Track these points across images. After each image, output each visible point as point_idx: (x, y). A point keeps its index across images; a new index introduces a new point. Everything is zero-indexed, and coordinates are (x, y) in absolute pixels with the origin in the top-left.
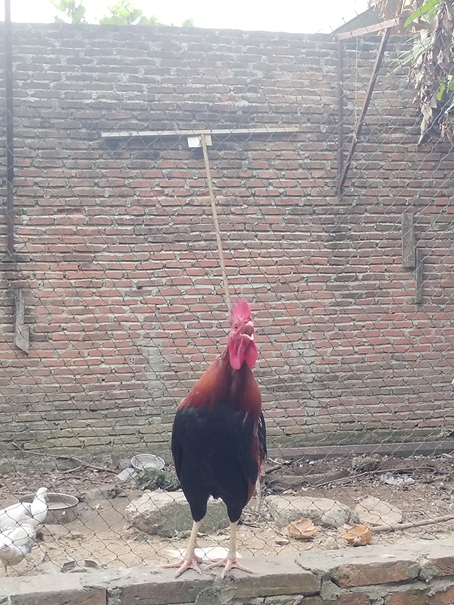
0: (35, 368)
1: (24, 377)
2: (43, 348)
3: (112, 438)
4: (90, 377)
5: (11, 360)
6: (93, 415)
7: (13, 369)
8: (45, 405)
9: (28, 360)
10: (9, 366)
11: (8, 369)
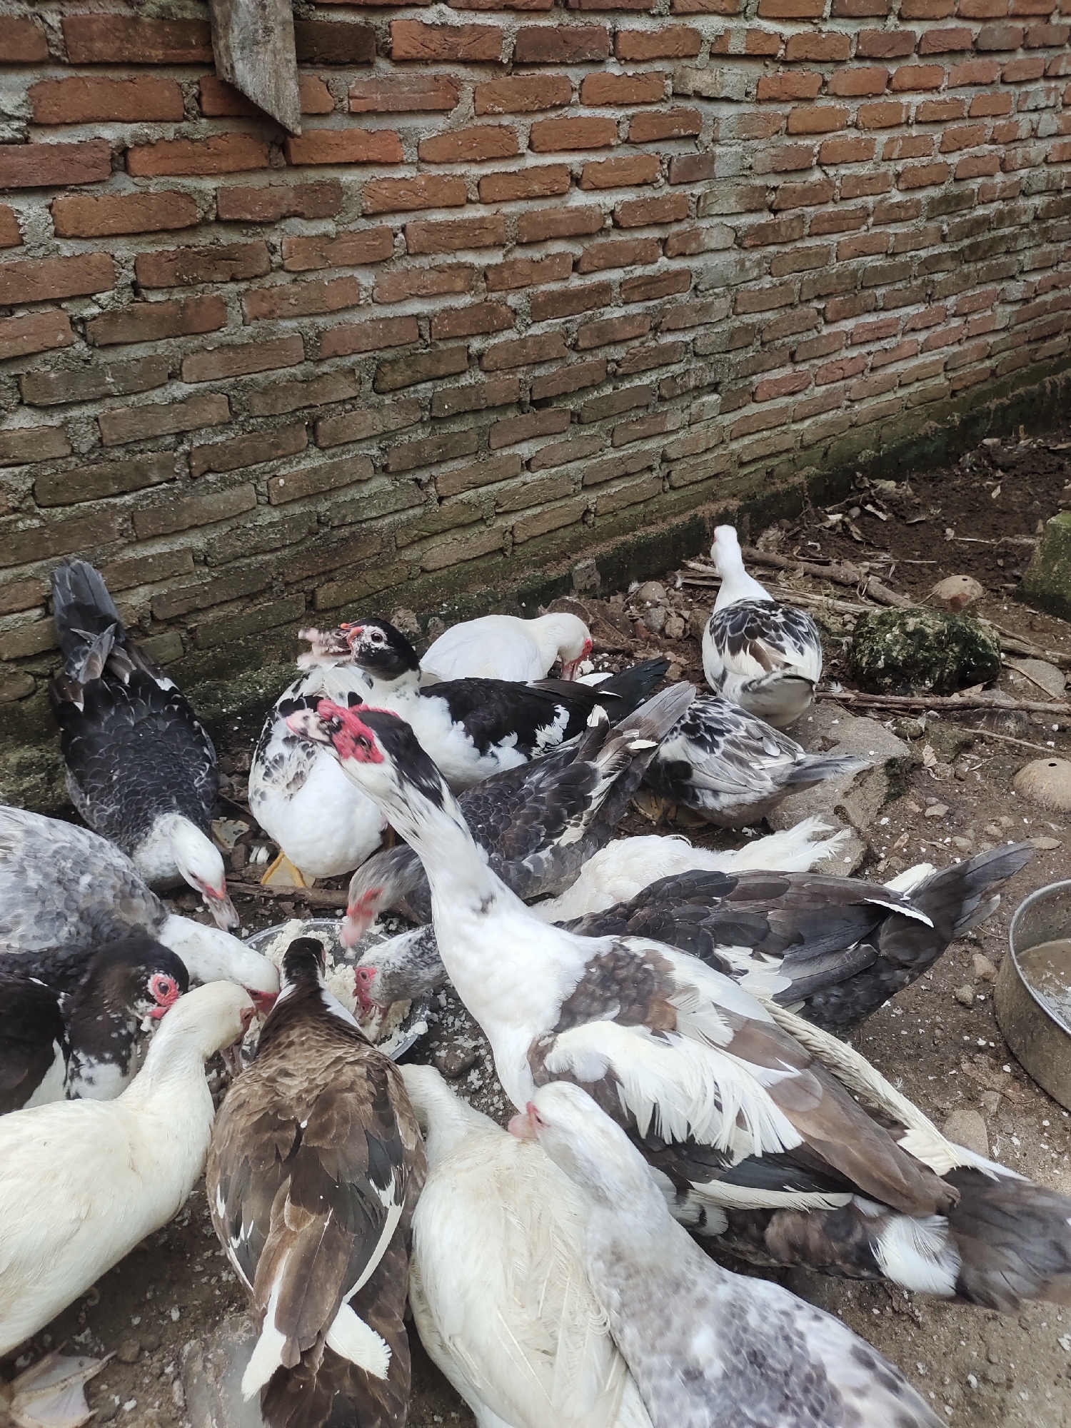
0: (328, 227)
1: (282, 279)
2: (355, 105)
3: (591, 498)
4: (535, 254)
5: (209, 185)
6: (542, 420)
7: (228, 238)
8: (378, 408)
9: (293, 179)
10: (205, 222)
11: (203, 240)
